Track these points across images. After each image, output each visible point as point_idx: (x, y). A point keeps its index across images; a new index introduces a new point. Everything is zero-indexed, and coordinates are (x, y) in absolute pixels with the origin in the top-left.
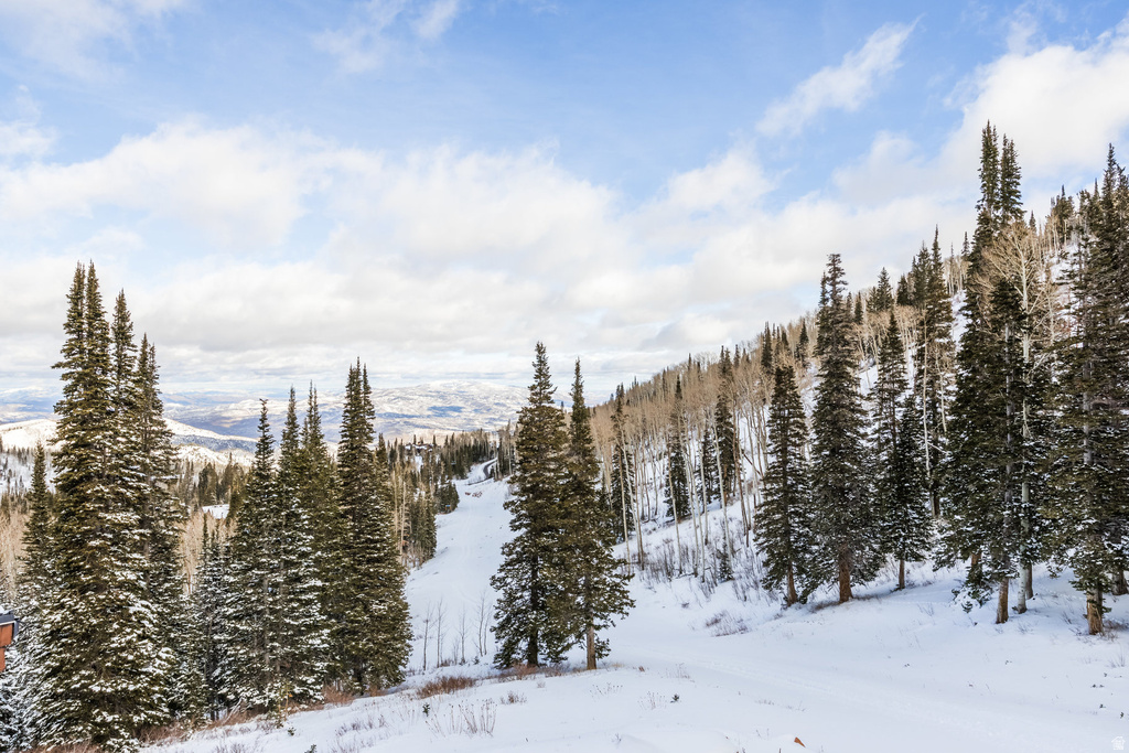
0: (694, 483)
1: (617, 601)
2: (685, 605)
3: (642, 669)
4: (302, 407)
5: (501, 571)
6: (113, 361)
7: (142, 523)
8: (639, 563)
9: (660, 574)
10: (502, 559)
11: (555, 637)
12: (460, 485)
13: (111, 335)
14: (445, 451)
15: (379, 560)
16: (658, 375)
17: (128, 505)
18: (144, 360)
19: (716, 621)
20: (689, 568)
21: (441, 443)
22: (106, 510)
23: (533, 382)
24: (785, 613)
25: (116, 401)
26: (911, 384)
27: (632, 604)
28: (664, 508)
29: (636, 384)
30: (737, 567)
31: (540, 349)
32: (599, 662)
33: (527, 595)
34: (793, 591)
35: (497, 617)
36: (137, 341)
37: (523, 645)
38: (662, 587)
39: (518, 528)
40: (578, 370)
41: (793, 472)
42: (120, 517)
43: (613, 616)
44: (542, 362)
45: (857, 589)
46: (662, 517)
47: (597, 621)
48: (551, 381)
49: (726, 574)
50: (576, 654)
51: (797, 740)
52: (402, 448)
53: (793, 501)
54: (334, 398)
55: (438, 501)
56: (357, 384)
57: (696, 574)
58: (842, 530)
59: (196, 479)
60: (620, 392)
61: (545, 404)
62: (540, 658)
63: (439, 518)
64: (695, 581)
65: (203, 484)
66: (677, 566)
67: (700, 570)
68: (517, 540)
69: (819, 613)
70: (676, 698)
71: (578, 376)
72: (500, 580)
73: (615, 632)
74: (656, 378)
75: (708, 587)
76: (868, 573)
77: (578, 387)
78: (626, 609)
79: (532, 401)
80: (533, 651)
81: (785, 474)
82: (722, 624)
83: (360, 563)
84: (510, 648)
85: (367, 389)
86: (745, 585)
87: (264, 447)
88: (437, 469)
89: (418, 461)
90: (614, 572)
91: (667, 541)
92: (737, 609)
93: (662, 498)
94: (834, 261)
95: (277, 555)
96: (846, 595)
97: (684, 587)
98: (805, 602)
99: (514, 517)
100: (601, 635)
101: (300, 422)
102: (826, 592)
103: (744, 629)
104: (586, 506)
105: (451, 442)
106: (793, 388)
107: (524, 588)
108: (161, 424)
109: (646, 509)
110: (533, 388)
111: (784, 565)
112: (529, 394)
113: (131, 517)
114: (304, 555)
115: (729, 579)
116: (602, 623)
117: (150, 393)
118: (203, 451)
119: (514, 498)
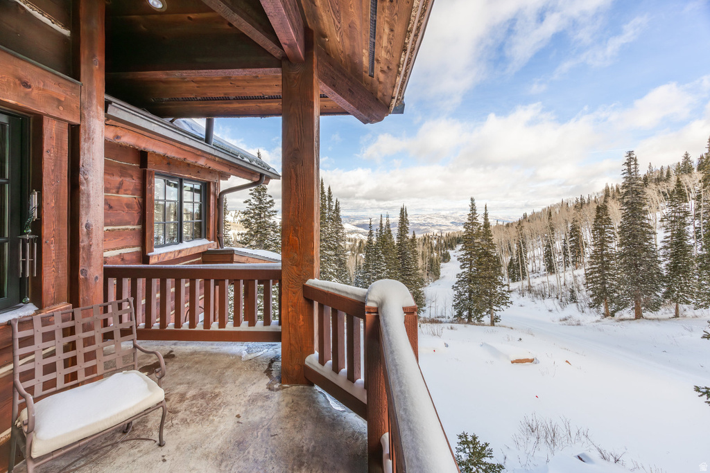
0: (558, 258)
1: (503, 300)
2: (550, 311)
3: (512, 328)
4: (384, 222)
5: (456, 284)
6: (327, 206)
7: (336, 255)
8: (529, 290)
9: (539, 296)
10: (457, 280)
11: (479, 311)
12: (451, 252)
13: (327, 199)
14: (445, 239)
15: (409, 275)
16: (545, 209)
17: (332, 249)
18: (336, 206)
19: (565, 319)
20: (554, 295)
21: (444, 235)
22: (326, 250)
23: (469, 212)
24: (602, 320)
25: (328, 218)
26: (693, 213)
27: (511, 303)
28: (543, 268)
29: (534, 213)
30: (579, 296)
31: (472, 200)
32: (496, 324)
33: (467, 294)
34: (607, 310)
35: (454, 301)
36: (334, 200)
37: (465, 313)
38: (539, 302)
39: (464, 268)
40: (486, 208)
41: (607, 255)
42: (329, 252)
43: (502, 306)
44: (473, 205)
45: (647, 314)
46: (542, 272)
47: (494, 307)
48: (477, 212)
49: (573, 299)
50: (486, 319)
51: (567, 361)
52: (429, 237)
53: (607, 269)
54: (395, 218)
55: (442, 258)
56: (403, 213)
57: (557, 298)
58: (636, 285)
59: (357, 244)
60: (525, 216)
61: (474, 221)
62: (473, 320)
63: (442, 264)
64: (556, 300)
65: (360, 246)
66: (547, 294)
67: (560, 297)
68: (463, 272)
69: (621, 322)
70: (520, 339)
71: (486, 210)
72: (456, 287)
73: (503, 313)
74: (544, 210)
75: (563, 304)
76: (655, 307)
77: (486, 215)
78: (508, 304)
79: (469, 220)
80: (470, 317)
81: (602, 256)
82: (568, 321)
83: (404, 275)
84: (460, 314)
85: (406, 215)
86: (583, 305)
87: (371, 234)
88: (442, 246)
89: (435, 242)
90: (503, 289)
91: (543, 282)
92: (577, 315)
93: (542, 263)
94: (630, 154)
95: (374, 269)
96: (639, 316)
97: (550, 303)
98: (613, 316)
99: (462, 264)
100: (498, 314)
101: (384, 226)
102: (627, 313)
103: (579, 325)
104: (490, 261)
105: (448, 235)
106: (606, 215)
107: (466, 292)
108: (341, 225)
109: (534, 268)
110: (470, 214)
111: (602, 298)
112: (467, 217)
113: (333, 253)
114: (384, 270)
115: (575, 302)
116: (498, 309)
117: (338, 215)
118: (360, 235)
119: (462, 257)
